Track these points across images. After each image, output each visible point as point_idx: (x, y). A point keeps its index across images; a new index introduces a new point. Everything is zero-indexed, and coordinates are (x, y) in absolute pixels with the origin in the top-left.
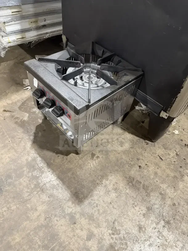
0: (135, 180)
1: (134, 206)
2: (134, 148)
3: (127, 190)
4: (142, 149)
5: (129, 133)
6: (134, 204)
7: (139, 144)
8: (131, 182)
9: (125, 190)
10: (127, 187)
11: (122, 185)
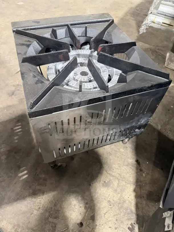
0: (55, 221)
1: (16, 227)
2: (110, 207)
3: (37, 211)
4: (116, 222)
5: (135, 191)
6: (19, 228)
7: (122, 214)
8: (50, 215)
9: (37, 208)
10: (41, 211)
11: (43, 202)
